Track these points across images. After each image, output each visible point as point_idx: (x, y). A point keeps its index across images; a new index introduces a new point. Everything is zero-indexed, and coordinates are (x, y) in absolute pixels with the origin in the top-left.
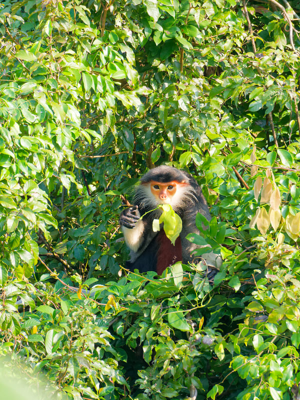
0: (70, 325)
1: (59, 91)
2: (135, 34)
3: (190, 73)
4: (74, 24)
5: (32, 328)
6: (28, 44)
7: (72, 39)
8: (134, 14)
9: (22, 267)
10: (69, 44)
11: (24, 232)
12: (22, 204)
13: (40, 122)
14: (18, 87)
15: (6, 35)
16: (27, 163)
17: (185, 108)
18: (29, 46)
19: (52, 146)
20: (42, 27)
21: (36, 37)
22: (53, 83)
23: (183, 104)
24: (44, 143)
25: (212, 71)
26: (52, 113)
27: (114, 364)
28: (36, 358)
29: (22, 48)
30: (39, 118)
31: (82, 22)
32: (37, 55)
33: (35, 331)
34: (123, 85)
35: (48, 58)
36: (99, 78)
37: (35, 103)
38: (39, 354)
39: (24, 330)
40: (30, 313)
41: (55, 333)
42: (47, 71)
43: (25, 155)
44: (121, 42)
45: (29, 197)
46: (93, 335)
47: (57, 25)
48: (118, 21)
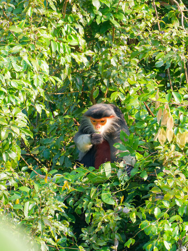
0: (39, 199)
1: (36, 52)
2: (84, 17)
3: (119, 42)
4: (46, 10)
5: (16, 200)
6: (17, 22)
7: (45, 19)
8: (84, 4)
9: (10, 162)
10: (43, 22)
11: (12, 140)
12: (11, 122)
13: (23, 71)
14: (10, 49)
15: (3, 16)
16: (14, 96)
17: (115, 65)
19: (31, 86)
20: (26, 11)
21: (22, 17)
22: (32, 47)
23: (113, 62)
24: (26, 84)
25: (133, 42)
26: (31, 66)
27: (67, 224)
28: (18, 219)
29: (13, 24)
30: (23, 68)
31: (51, 9)
32: (23, 29)
33: (18, 202)
34: (76, 49)
35: (29, 31)
36: (61, 44)
37: (21, 59)
38: (20, 216)
39: (10, 201)
40: (14, 191)
41: (30, 204)
42: (29, 39)
43: (13, 91)
44: (75, 22)
45: (15, 118)
46: (54, 205)
47: (35, 11)
48: (74, 9)
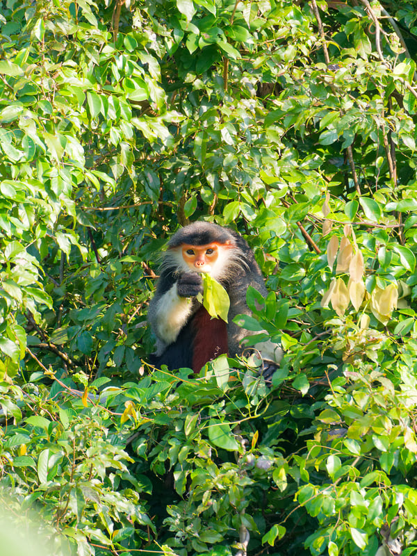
0: (71, 444)
1: (55, 118)
2: (160, 38)
3: (238, 92)
4: (76, 24)
5: (19, 447)
6: (11, 53)
7: (73, 45)
8: (159, 10)
9: (4, 362)
10: (68, 52)
11: (6, 313)
12: (3, 274)
13: (27, 160)
16: (9, 217)
17: (230, 141)
18: (12, 55)
19: (45, 194)
20: (31, 28)
21: (23, 42)
22: (46, 106)
23: (227, 136)
24: (34, 190)
25: (269, 89)
26: (44, 148)
27: (134, 497)
28: (26, 489)
29: (3, 58)
30: (26, 154)
31: (87, 21)
32: (24, 68)
33: (24, 450)
34: (144, 110)
35: (39, 72)
36: (111, 99)
37: (21, 134)
38: (29, 483)
39: (7, 450)
40: (16, 427)
41: (51, 454)
42: (38, 90)
43: (6, 206)
44: (141, 49)
45: (13, 265)
46: (103, 456)
47: (51, 26)
48: (137, 20)
